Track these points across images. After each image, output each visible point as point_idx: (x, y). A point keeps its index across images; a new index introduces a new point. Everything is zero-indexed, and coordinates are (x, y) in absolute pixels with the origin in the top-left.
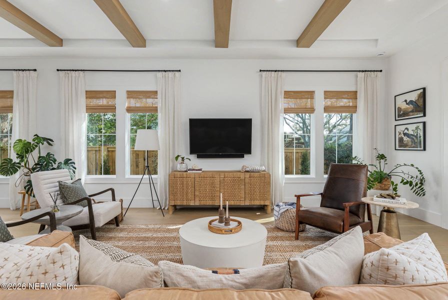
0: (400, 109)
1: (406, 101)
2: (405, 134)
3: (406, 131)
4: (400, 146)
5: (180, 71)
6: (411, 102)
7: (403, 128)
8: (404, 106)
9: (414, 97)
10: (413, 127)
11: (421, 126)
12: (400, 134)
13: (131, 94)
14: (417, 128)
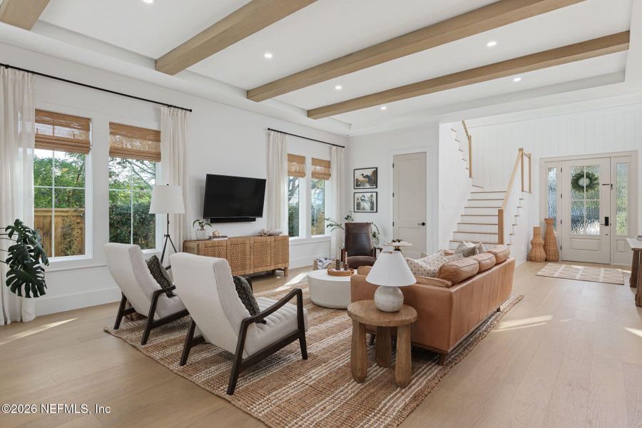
0: (357, 181)
1: (363, 175)
2: (362, 200)
3: (363, 198)
4: (357, 209)
5: (191, 111)
6: (367, 176)
7: (361, 195)
8: (361, 178)
9: (369, 173)
10: (369, 195)
11: (374, 194)
12: (358, 199)
13: (116, 128)
14: (372, 196)
